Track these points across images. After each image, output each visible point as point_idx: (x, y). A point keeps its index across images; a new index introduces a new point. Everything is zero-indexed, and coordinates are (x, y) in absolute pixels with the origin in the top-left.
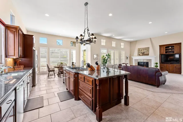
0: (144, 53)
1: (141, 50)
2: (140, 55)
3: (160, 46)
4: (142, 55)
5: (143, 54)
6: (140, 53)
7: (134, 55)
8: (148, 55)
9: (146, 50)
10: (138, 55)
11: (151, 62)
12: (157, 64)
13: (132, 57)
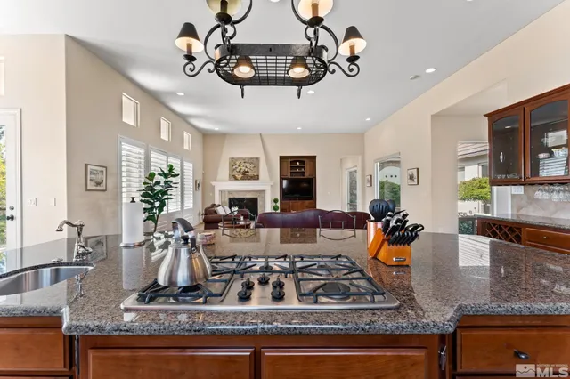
0: (247, 172)
1: (238, 163)
2: (236, 179)
3: (282, 158)
4: (242, 179)
5: (246, 176)
6: (235, 173)
7: (219, 177)
8: (258, 179)
9: (252, 165)
10: (230, 179)
11: (264, 197)
12: (276, 201)
13: (213, 183)
